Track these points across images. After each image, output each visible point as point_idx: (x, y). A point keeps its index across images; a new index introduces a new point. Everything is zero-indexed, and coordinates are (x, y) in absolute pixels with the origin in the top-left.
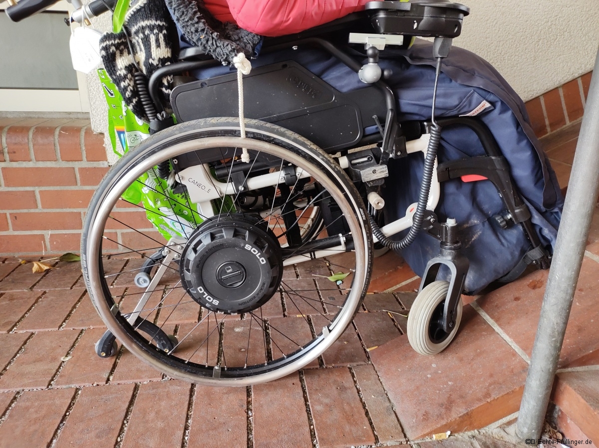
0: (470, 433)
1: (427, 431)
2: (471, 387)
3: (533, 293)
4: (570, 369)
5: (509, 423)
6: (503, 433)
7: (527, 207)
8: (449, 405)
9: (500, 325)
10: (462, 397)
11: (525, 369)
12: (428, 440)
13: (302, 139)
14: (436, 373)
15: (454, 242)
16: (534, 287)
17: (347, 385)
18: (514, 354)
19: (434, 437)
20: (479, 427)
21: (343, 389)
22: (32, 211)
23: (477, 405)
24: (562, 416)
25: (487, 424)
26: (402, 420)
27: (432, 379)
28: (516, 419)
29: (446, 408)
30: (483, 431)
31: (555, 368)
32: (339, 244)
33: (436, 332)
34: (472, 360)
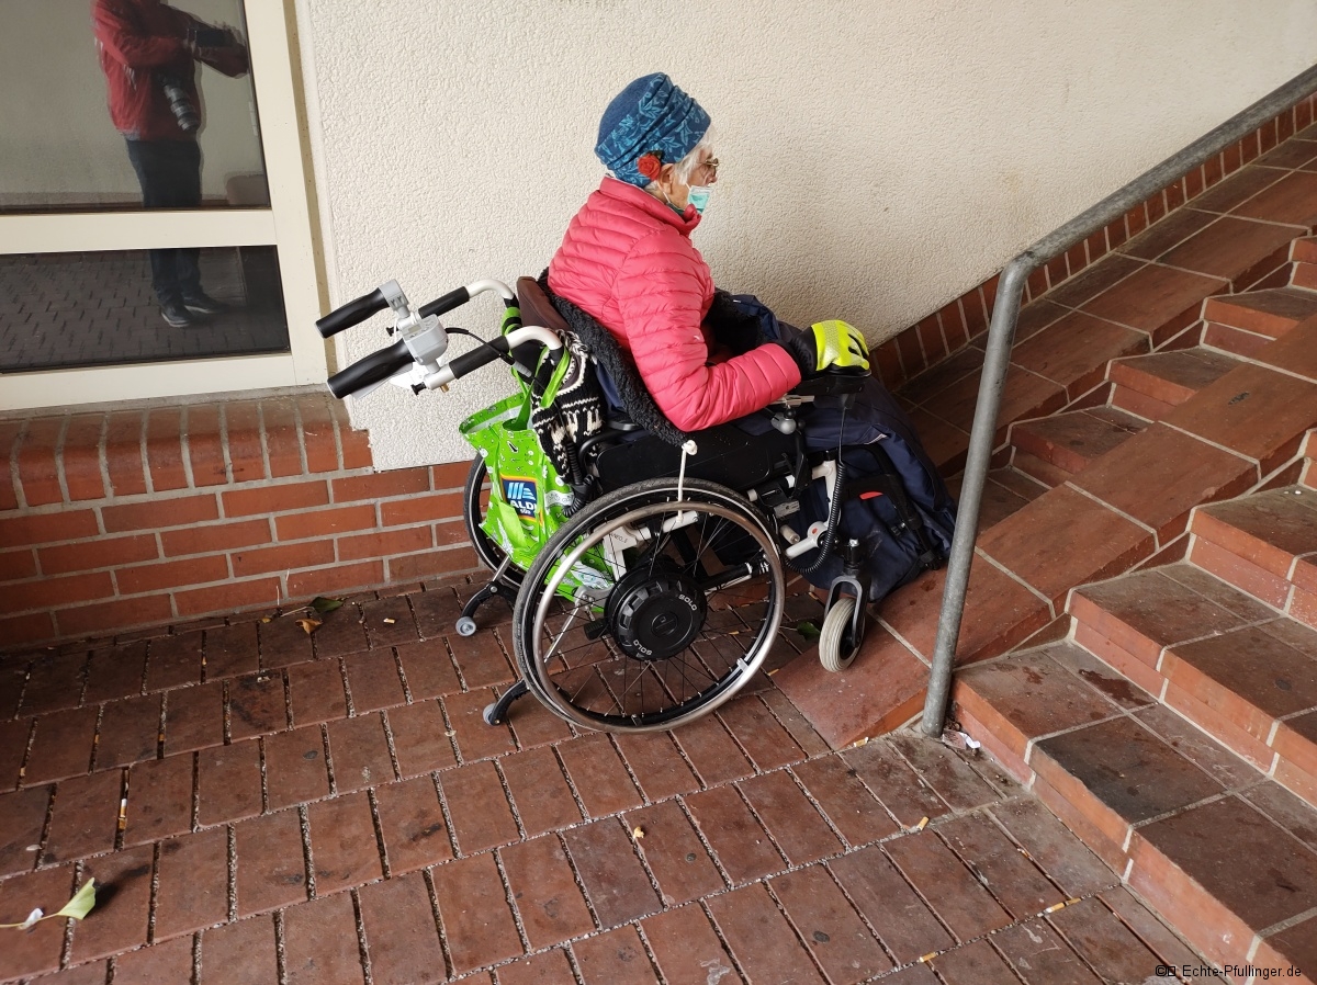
0: (884, 736)
1: (849, 741)
2: (881, 696)
3: (926, 596)
4: (963, 667)
5: (916, 722)
6: (911, 732)
7: (919, 514)
8: (864, 715)
9: (899, 633)
10: (874, 705)
11: (927, 672)
12: (850, 748)
13: (725, 490)
14: (846, 687)
15: (857, 561)
16: (928, 589)
17: (762, 713)
18: (916, 659)
19: (855, 744)
20: (891, 731)
21: (760, 718)
22: (265, 546)
23: (889, 711)
24: (959, 709)
25: (898, 726)
26: (823, 736)
27: (844, 693)
28: (921, 718)
29: (863, 718)
30: (894, 733)
31: (952, 668)
32: (747, 573)
33: (845, 649)
34: (879, 670)
